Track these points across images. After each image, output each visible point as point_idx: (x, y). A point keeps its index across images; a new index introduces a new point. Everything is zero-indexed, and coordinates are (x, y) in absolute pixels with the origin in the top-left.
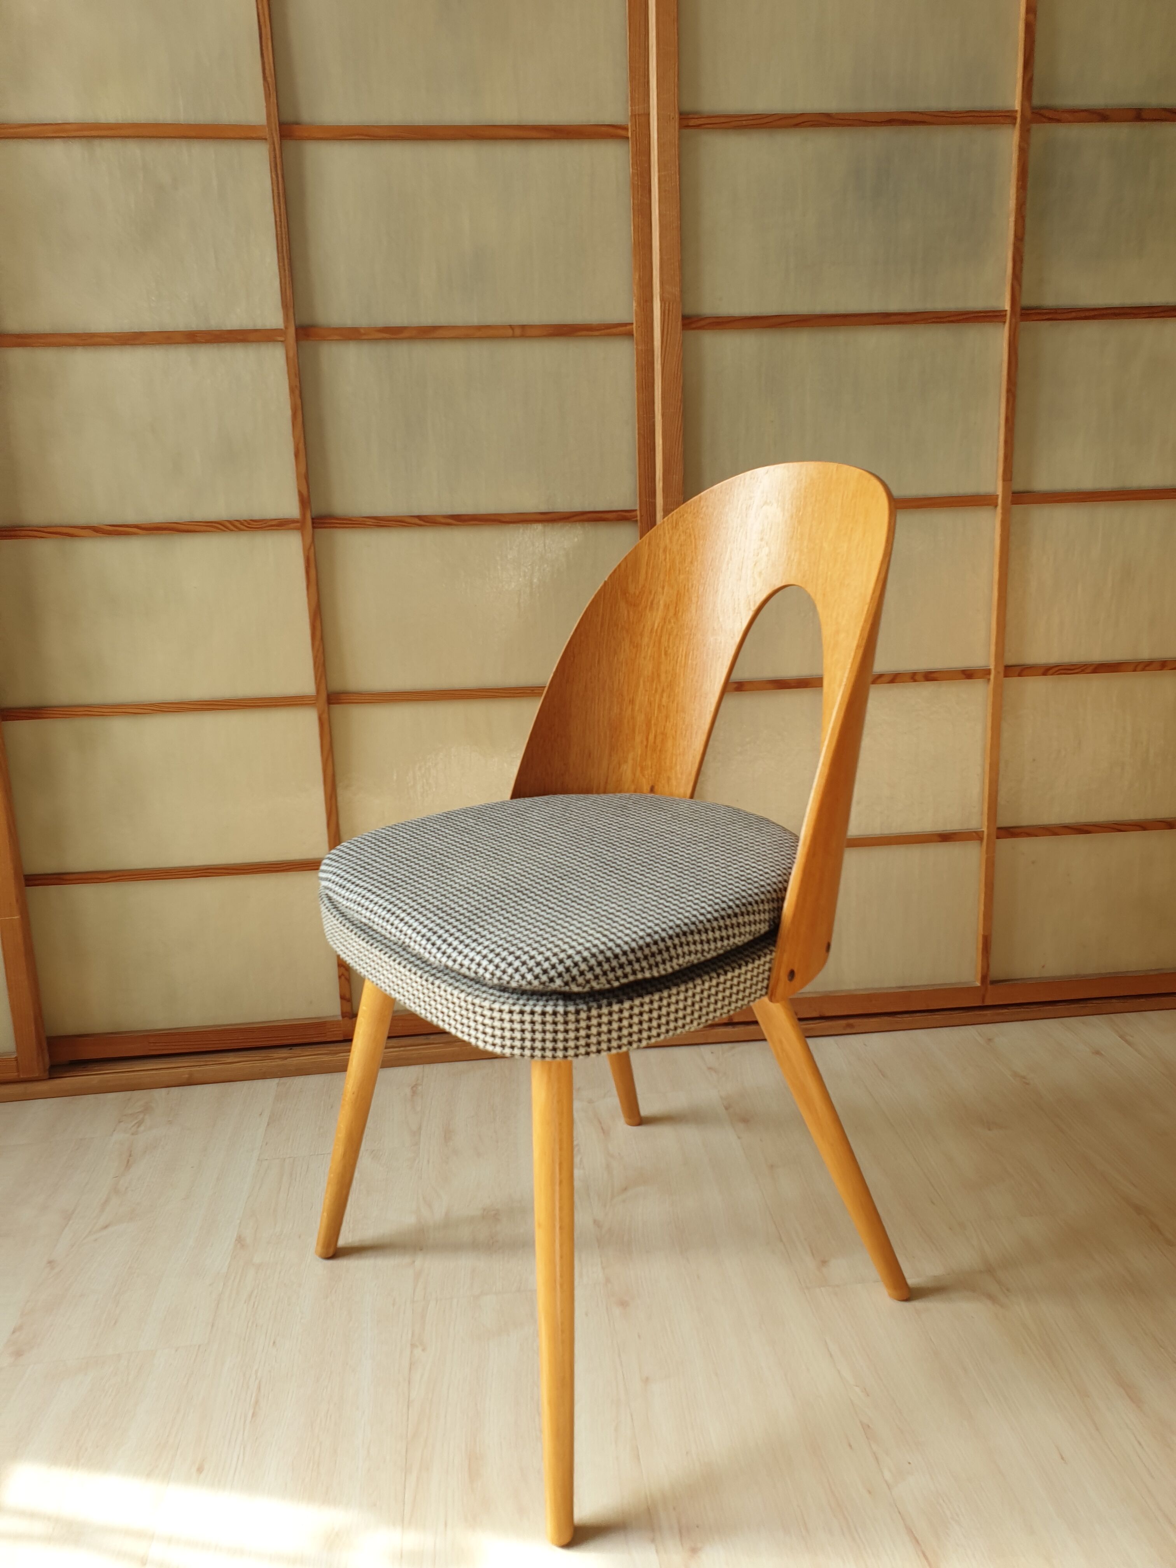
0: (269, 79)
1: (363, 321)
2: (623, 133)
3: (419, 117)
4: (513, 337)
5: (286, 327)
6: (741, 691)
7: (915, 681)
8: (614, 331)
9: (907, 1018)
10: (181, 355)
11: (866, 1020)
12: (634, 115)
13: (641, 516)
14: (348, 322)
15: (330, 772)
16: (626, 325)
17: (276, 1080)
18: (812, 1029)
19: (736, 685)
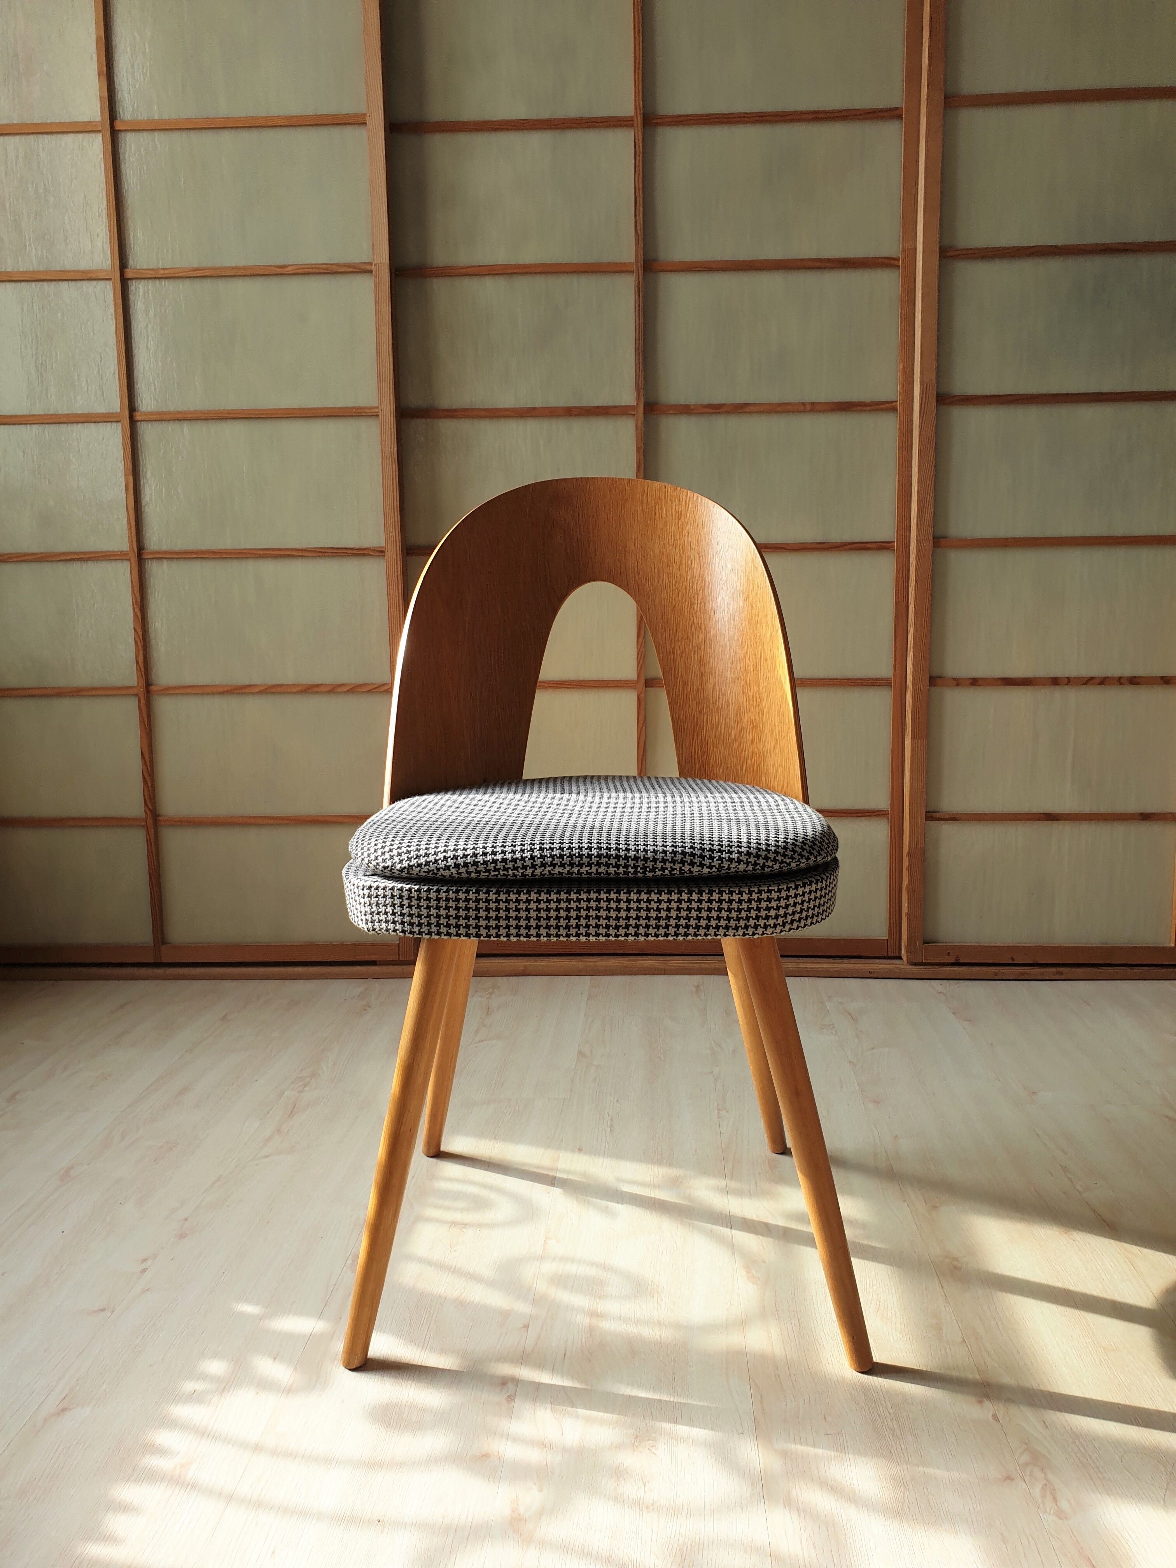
0: (639, 232)
1: (692, 401)
2: (896, 263)
3: (744, 255)
4: (805, 411)
5: (637, 404)
6: (975, 686)
7: (1121, 684)
8: (882, 406)
9: (1109, 970)
10: (560, 426)
11: (1074, 970)
12: (904, 250)
13: (898, 546)
14: (682, 401)
15: (643, 739)
16: (891, 402)
17: (590, 977)
18: (1027, 974)
19: (971, 681)
